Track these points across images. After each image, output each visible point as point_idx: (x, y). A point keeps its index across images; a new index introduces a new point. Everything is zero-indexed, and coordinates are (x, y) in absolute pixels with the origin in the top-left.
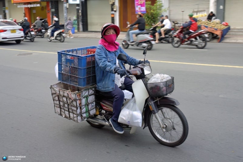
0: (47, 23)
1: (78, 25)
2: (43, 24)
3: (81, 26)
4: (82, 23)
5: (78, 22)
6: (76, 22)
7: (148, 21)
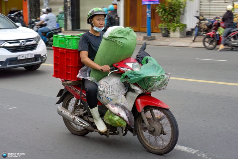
0: (21, 17)
1: (66, 21)
2: (17, 18)
3: (69, 23)
4: (71, 18)
5: (66, 17)
6: (63, 16)
7: (164, 15)
